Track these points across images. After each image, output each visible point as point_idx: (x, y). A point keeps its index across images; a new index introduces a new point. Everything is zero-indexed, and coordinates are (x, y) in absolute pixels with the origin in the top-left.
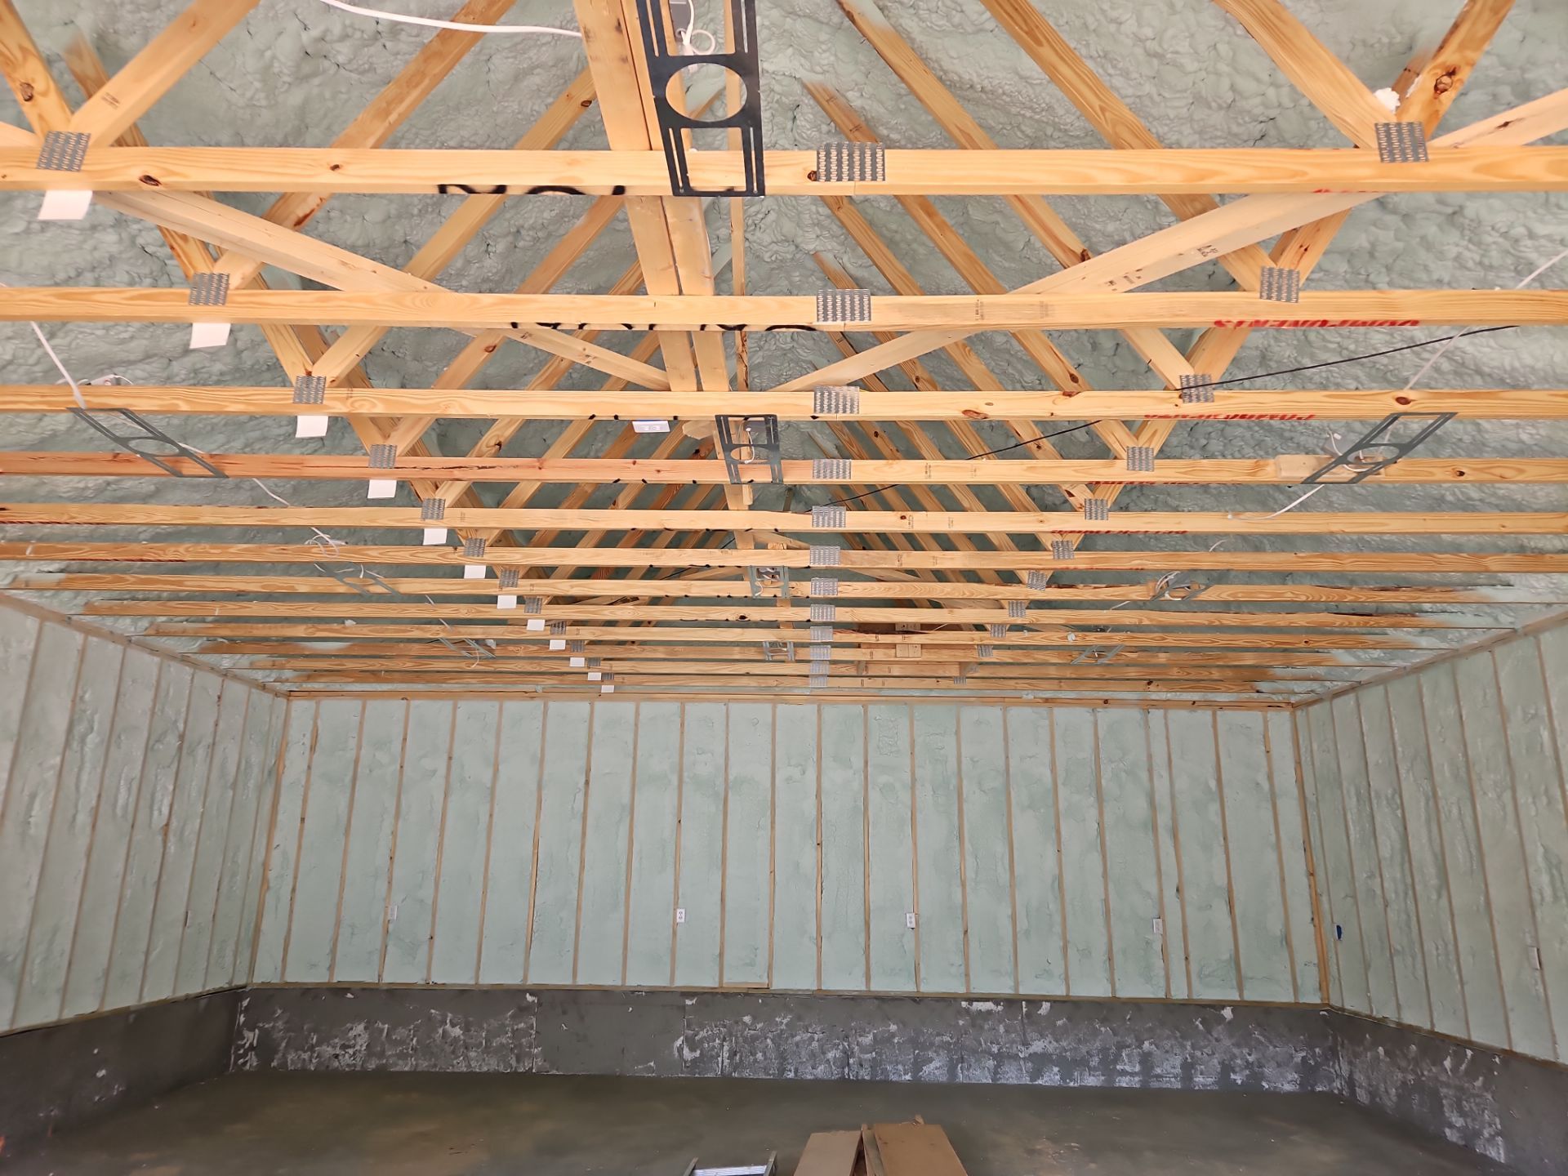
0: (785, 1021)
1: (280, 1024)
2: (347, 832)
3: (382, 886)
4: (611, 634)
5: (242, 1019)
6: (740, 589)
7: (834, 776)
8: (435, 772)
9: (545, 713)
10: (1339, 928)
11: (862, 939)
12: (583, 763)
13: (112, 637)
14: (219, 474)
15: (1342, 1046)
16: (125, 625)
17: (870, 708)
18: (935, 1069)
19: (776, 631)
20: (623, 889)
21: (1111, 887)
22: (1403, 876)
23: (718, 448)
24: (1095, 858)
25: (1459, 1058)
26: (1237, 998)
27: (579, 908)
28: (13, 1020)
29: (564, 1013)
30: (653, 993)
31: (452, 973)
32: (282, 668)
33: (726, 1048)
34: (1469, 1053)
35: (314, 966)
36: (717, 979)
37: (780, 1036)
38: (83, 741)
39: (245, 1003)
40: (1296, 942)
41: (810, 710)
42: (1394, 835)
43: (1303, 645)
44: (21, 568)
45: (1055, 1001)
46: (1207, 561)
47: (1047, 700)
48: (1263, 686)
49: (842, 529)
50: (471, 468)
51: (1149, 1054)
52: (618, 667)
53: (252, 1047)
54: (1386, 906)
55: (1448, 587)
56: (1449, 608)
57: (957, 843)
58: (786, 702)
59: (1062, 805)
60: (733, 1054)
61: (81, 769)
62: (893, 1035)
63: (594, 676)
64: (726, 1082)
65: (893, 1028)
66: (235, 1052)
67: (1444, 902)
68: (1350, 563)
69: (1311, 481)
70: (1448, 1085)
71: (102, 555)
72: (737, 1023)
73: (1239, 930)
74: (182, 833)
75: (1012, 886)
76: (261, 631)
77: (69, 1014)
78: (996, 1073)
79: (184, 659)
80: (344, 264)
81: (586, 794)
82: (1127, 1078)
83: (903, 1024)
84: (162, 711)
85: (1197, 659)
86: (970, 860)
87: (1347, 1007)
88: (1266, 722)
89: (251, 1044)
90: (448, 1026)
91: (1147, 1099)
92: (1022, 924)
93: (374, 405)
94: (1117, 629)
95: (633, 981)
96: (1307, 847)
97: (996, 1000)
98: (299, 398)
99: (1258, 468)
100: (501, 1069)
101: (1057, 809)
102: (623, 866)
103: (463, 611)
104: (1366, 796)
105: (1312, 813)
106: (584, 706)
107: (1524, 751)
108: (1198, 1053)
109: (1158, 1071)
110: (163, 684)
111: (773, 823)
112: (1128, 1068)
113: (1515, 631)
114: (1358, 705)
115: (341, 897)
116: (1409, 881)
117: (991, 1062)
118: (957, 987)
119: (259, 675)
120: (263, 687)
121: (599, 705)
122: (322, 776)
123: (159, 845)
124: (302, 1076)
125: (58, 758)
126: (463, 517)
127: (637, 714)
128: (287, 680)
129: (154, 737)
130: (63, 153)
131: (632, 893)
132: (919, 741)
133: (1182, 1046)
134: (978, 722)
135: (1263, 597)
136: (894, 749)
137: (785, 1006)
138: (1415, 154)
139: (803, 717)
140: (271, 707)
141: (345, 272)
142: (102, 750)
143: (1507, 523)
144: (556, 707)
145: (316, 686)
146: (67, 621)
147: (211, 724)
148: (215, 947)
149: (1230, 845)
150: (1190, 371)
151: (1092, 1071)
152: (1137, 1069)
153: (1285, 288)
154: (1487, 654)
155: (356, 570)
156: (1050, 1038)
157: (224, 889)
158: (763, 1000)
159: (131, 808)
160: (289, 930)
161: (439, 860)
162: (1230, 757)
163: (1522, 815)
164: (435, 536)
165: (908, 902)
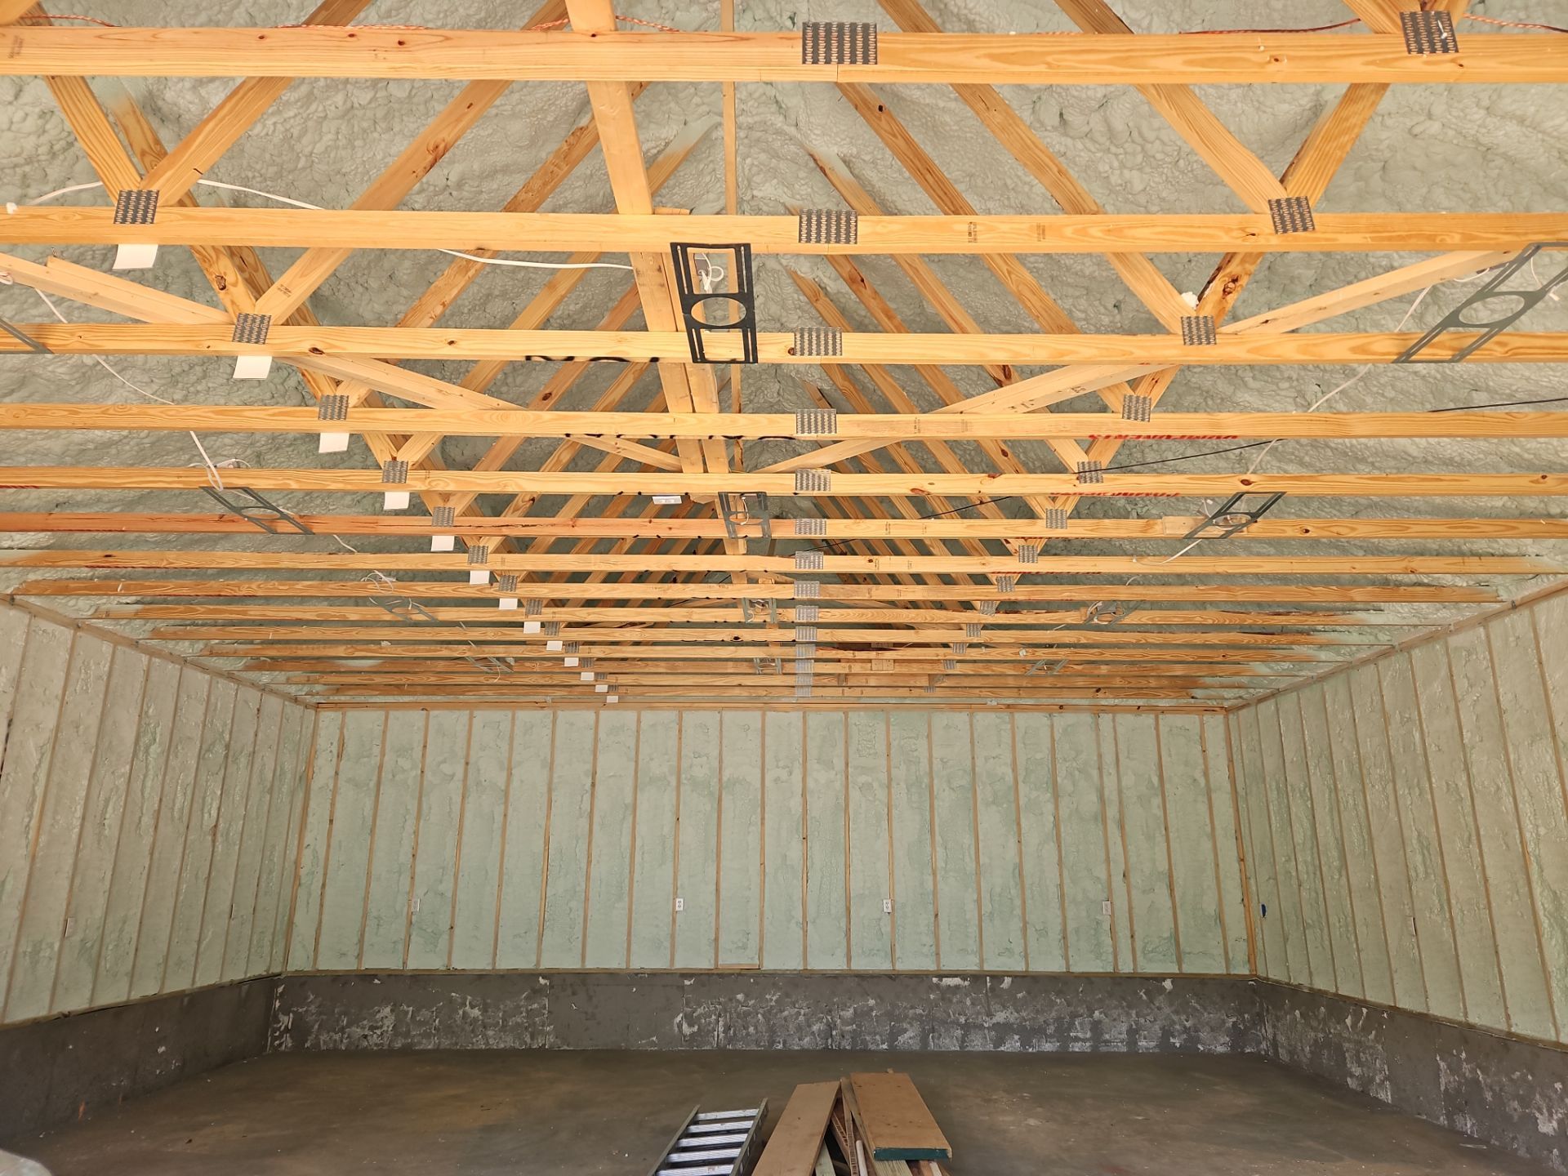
0: (774, 998)
1: (313, 1008)
2: (372, 832)
3: (405, 880)
4: (619, 652)
5: (278, 1004)
6: (734, 615)
7: (819, 776)
8: (453, 776)
9: (554, 722)
10: (1263, 906)
11: (843, 924)
12: (589, 767)
13: (171, 657)
14: (307, 531)
15: (1268, 1010)
16: (184, 648)
17: (850, 714)
18: (909, 1038)
19: (765, 649)
20: (627, 881)
21: (1065, 873)
22: (1313, 858)
23: (719, 510)
24: (1050, 849)
25: (1357, 1016)
26: (1177, 971)
27: (587, 899)
28: (92, 999)
29: (574, 994)
30: (654, 975)
31: (470, 958)
32: (317, 682)
33: (721, 1023)
34: (1365, 1010)
35: (343, 955)
36: (713, 962)
37: (770, 1011)
38: (147, 752)
39: (280, 990)
40: (1228, 919)
41: (795, 717)
42: (1307, 824)
43: (1221, 659)
44: (104, 601)
45: (1016, 977)
46: (1123, 593)
47: (1008, 706)
48: (1198, 693)
49: (822, 571)
50: (516, 526)
51: (1100, 1022)
52: (623, 680)
53: (287, 1030)
54: (1300, 886)
55: (1330, 611)
56: (1338, 628)
57: (929, 836)
58: (775, 710)
59: (1022, 801)
60: (727, 1028)
61: (145, 776)
62: (872, 1009)
63: (602, 688)
64: (721, 1052)
65: (872, 1002)
66: (272, 1035)
67: (1344, 880)
68: (1241, 595)
69: (1190, 537)
70: (1349, 1040)
71: (185, 591)
72: (731, 1000)
73: (1179, 910)
74: (228, 834)
75: (978, 873)
76: (304, 651)
77: (136, 995)
78: (963, 1041)
79: (230, 676)
80: (439, 391)
81: (592, 795)
82: (1080, 1044)
83: (880, 998)
84: (212, 723)
85: (1135, 670)
86: (940, 850)
87: (1271, 976)
88: (1202, 724)
89: (287, 1027)
90: (468, 1008)
91: (1098, 1060)
92: (987, 907)
93: (448, 485)
94: (1060, 646)
95: (637, 964)
96: (1238, 837)
97: (963, 976)
98: (387, 479)
99: (1148, 527)
100: (517, 1045)
101: (1018, 804)
102: (627, 860)
103: (490, 634)
104: (1284, 790)
105: (1242, 805)
106: (590, 716)
107: (1401, 749)
108: (1142, 1020)
109: (1107, 1037)
110: (213, 699)
111: (763, 819)
112: (1080, 1035)
113: (1393, 647)
114: (1278, 710)
115: (367, 893)
116: (1317, 862)
117: (959, 1031)
118: (929, 965)
119: (293, 690)
120: (296, 700)
121: (604, 714)
122: (349, 781)
123: (209, 844)
124: (333, 1054)
125: (128, 767)
126: (503, 561)
127: (639, 721)
128: (318, 694)
129: (205, 747)
130: (251, 330)
131: (635, 885)
132: (895, 744)
133: (1128, 1015)
134: (947, 727)
135: (1176, 621)
136: (872, 751)
137: (774, 985)
138: (1208, 339)
139: (789, 724)
140: (302, 717)
141: (440, 397)
142: (162, 760)
143: (1357, 565)
144: (564, 716)
145: (343, 698)
146: (135, 644)
147: (252, 734)
148: (255, 937)
149: (1171, 835)
150: (1085, 459)
151: (1048, 1037)
152: (1088, 1035)
153: (1140, 411)
154: (1373, 666)
155: (404, 602)
156: (1011, 1009)
157: (263, 884)
158: (754, 980)
159: (186, 811)
160: (320, 922)
161: (458, 856)
162: (1170, 756)
163: (1401, 803)
164: (480, 577)
165: (885, 889)
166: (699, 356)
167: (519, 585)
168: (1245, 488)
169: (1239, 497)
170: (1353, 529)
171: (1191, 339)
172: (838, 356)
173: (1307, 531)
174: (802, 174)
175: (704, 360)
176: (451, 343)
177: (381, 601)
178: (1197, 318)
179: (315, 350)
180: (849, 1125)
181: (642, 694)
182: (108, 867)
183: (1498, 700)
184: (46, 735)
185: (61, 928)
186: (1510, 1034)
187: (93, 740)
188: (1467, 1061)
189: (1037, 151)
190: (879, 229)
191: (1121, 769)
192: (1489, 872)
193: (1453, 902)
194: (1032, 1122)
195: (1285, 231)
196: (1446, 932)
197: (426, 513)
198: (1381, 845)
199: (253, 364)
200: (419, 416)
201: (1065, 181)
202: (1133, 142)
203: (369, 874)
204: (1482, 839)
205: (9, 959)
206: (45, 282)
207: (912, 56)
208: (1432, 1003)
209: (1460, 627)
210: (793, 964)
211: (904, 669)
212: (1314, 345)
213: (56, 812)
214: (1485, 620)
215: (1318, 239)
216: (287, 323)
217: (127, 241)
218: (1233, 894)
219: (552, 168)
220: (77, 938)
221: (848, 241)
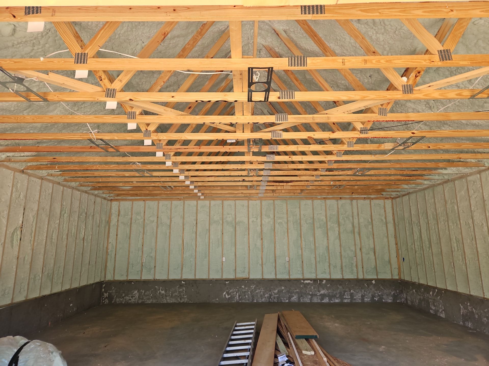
0: (253, 287)
1: (114, 291)
2: (130, 238)
3: (140, 253)
4: (206, 184)
5: (103, 290)
6: (244, 173)
7: (266, 220)
8: (153, 221)
9: (184, 204)
10: (403, 258)
11: (274, 264)
12: (195, 218)
13: (69, 187)
14: (118, 151)
15: (404, 290)
16: (73, 184)
17: (275, 201)
18: (295, 298)
19: (252, 183)
20: (208, 252)
21: (342, 249)
23: (246, 144)
24: (337, 241)
25: (434, 292)
26: (376, 278)
27: (195, 258)
28: (51, 291)
29: (193, 286)
30: (217, 280)
31: (161, 276)
32: (112, 193)
33: (237, 295)
34: (436, 290)
35: (122, 275)
36: (234, 276)
37: (252, 291)
38: (64, 216)
39: (104, 286)
40: (392, 262)
41: (258, 202)
42: (418, 234)
43: (393, 184)
44: (51, 171)
45: (327, 280)
46: (367, 165)
47: (324, 198)
48: (384, 193)
49: (274, 160)
51: (353, 293)
52: (206, 192)
54: (416, 252)
55: (430, 169)
56: (432, 174)
57: (300, 238)
58: (252, 200)
59: (329, 227)
60: (239, 296)
61: (64, 223)
62: (283, 290)
63: (199, 194)
64: (238, 303)
65: (283, 288)
66: (102, 299)
67: (430, 251)
68: (404, 166)
69: (393, 149)
70: (431, 299)
71: (76, 168)
72: (240, 288)
73: (377, 260)
74: (87, 240)
75: (315, 249)
76: (109, 185)
77: (63, 289)
78: (311, 299)
79: (86, 192)
80: (165, 110)
81: (196, 226)
82: (347, 300)
83: (285, 287)
84: (81, 207)
85: (366, 187)
86: (303, 242)
87: (406, 279)
88: (384, 203)
89: (106, 297)
90: (161, 291)
91: (352, 305)
92: (318, 259)
93: (164, 137)
94: (344, 181)
95: (211, 277)
96: (396, 237)
97: (311, 280)
98: (145, 136)
99: (379, 146)
100: (176, 302)
101: (327, 228)
102: (208, 246)
103: (168, 179)
104: (411, 223)
105: (397, 228)
106: (195, 202)
107: (451, 212)
108: (366, 293)
109: (355, 298)
110: (81, 199)
111: (249, 233)
112: (347, 297)
113: (449, 180)
114: (409, 199)
115: (129, 256)
116: (421, 245)
117: (310, 296)
118: (300, 277)
119: (104, 195)
120: (105, 199)
121: (199, 202)
122: (122, 223)
123: (82, 243)
124: (121, 305)
125: (58, 221)
126: (176, 159)
127: (210, 204)
128: (112, 196)
129: (80, 214)
130: (111, 94)
131: (210, 253)
132: (289, 210)
133: (361, 291)
134: (305, 204)
135: (382, 173)
136: (282, 212)
137: (253, 283)
138: (410, 92)
139: (256, 204)
140: (107, 204)
141: (165, 112)
142: (68, 218)
143: (443, 157)
144: (187, 202)
145: (119, 198)
146: (59, 183)
147: (93, 210)
148: (96, 271)
149: (375, 237)
150: (362, 126)
151: (337, 298)
152: (349, 297)
153: (384, 113)
154: (442, 186)
155: (143, 171)
156: (326, 290)
157: (98, 255)
158: (247, 282)
159: (75, 234)
160: (115, 265)
161: (156, 245)
162: (375, 213)
163: (450, 228)
164: (169, 164)
165: (287, 254)
166: (250, 100)
167: (179, 165)
168: (413, 135)
169: (411, 137)
170: (444, 146)
171: (405, 92)
172: (293, 99)
173: (429, 147)
174: (269, 35)
175: (251, 101)
176: (173, 97)
177: (137, 171)
178: (407, 85)
179: (131, 100)
180: (284, 327)
181: (211, 196)
182: (54, 251)
183: (483, 197)
184: (35, 212)
185: (42, 270)
186: (484, 298)
187: (48, 213)
188: (470, 306)
189: (355, 32)
190: (314, 61)
191: (359, 217)
192: (479, 249)
193: (467, 258)
194: (336, 325)
195: (443, 60)
196: (464, 267)
197: (154, 145)
198: (443, 241)
199: (111, 104)
200: (158, 118)
201: (364, 41)
202: (381, 25)
203: (129, 251)
204: (477, 240)
205: (27, 280)
206: (48, 80)
207: (336, 11)
208: (458, 288)
209: (471, 174)
210: (259, 277)
211: (294, 188)
212: (445, 93)
213: (38, 236)
214: (480, 172)
215: (453, 63)
216: (120, 91)
217: (79, 69)
218: (394, 255)
219: (196, 37)
220: (46, 273)
221: (304, 66)
